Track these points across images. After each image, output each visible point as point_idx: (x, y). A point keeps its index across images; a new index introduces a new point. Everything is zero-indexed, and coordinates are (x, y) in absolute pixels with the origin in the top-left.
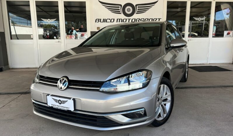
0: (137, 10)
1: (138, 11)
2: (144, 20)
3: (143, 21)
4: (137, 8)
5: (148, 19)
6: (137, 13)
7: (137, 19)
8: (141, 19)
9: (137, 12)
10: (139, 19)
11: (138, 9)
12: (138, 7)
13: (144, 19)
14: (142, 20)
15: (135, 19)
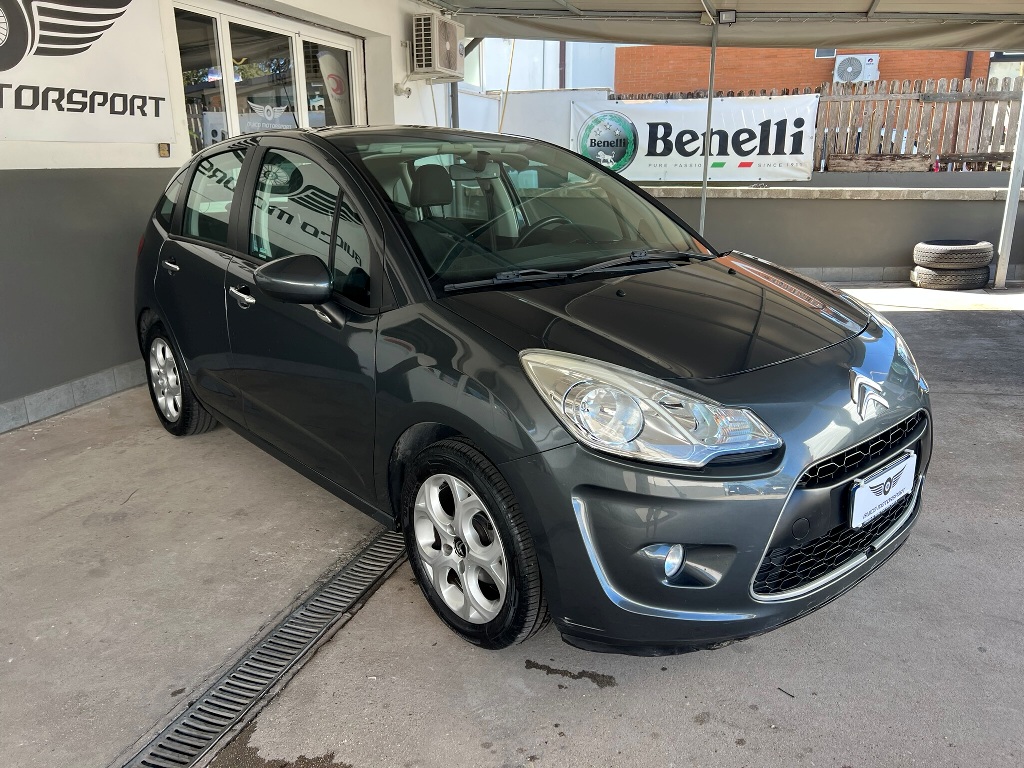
0: (38, 32)
1: (43, 39)
2: (87, 100)
3: (84, 105)
4: (38, 18)
5: (105, 95)
6: (40, 51)
7: (48, 90)
8: (73, 92)
9: (37, 44)
10: (61, 91)
11: (44, 26)
12: (43, 11)
13: (84, 94)
14: (77, 97)
15: (35, 90)
